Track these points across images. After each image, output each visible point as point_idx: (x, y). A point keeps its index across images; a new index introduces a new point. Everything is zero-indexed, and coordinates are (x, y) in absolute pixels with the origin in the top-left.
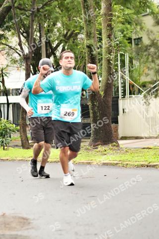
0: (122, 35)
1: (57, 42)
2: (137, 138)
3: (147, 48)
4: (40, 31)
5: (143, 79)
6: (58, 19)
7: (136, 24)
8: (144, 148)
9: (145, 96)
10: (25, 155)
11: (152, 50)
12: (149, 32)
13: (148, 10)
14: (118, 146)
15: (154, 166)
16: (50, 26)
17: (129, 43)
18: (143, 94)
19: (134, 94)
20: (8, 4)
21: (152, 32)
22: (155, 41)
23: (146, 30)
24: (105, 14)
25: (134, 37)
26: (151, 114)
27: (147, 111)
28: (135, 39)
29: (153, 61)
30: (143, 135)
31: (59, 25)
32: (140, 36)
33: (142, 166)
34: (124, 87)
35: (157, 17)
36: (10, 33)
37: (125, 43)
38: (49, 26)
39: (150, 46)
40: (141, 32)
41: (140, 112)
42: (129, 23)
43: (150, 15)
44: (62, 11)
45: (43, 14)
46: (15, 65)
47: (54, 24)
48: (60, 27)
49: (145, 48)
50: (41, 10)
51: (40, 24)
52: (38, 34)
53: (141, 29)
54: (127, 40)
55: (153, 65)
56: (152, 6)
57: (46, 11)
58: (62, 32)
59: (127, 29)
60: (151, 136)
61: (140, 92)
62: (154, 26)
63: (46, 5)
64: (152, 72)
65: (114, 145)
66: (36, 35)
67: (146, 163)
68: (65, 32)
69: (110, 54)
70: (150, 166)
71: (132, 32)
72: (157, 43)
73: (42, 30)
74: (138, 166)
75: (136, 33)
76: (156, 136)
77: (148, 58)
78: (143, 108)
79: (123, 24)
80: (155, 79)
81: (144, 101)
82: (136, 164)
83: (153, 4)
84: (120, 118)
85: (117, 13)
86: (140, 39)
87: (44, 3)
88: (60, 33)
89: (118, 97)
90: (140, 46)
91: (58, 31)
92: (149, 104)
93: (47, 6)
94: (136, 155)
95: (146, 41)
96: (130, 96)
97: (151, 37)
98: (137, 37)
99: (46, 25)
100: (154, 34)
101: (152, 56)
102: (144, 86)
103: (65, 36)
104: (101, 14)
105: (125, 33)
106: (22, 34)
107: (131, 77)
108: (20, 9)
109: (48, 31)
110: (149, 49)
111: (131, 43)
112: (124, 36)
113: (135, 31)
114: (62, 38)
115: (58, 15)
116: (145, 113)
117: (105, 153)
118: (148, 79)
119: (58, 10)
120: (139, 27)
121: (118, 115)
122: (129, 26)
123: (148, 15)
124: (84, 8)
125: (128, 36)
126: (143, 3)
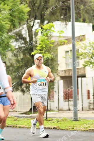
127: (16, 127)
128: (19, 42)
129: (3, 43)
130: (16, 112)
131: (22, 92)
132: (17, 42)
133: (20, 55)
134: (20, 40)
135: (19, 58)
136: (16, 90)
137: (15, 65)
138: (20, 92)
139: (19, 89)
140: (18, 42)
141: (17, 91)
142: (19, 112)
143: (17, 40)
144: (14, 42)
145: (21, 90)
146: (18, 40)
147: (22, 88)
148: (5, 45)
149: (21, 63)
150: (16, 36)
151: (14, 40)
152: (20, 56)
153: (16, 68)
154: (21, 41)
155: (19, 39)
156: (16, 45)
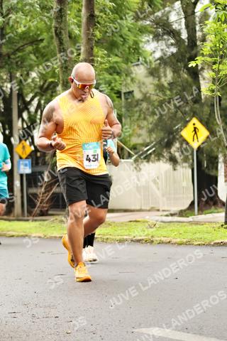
0: (109, 88)
1: (31, 95)
2: (126, 211)
3: (138, 103)
4: (11, 82)
5: (134, 140)
6: (33, 68)
7: (126, 75)
8: (131, 221)
9: (136, 161)
11: (144, 105)
12: (141, 84)
13: (140, 58)
15: (139, 241)
16: (23, 76)
17: (118, 97)
18: (133, 158)
19: (123, 159)
21: (144, 84)
22: (148, 95)
23: (137, 81)
24: (86, 60)
25: (124, 90)
27: (138, 178)
28: (125, 93)
29: (145, 119)
30: (133, 208)
31: (34, 74)
32: (131, 89)
33: (126, 240)
37: (112, 97)
38: (21, 75)
39: (142, 100)
40: (132, 85)
42: (118, 74)
43: (143, 64)
44: (37, 58)
45: (14, 61)
47: (28, 74)
48: (35, 78)
49: (135, 103)
50: (12, 57)
51: (11, 73)
52: (9, 86)
53: (132, 80)
54: (115, 93)
55: (145, 123)
56: (145, 53)
57: (19, 57)
58: (38, 84)
59: (116, 81)
60: (143, 208)
61: (130, 156)
62: (146, 76)
63: (18, 50)
64: (144, 132)
66: (7, 87)
67: (131, 237)
68: (42, 83)
70: (135, 241)
71: (121, 84)
72: (150, 97)
73: (13, 79)
74: (120, 241)
75: (126, 86)
76: (148, 208)
77: (140, 116)
78: (134, 174)
79: (110, 74)
80: (148, 141)
81: (135, 165)
82: (118, 238)
83: (146, 51)
85: (99, 59)
86: (131, 93)
87: (16, 48)
88: (36, 85)
90: (129, 100)
91: (33, 82)
92: (140, 169)
93: (19, 52)
94: (120, 228)
95: (138, 95)
97: (142, 90)
98: (128, 90)
99: (18, 74)
100: (146, 87)
101: (144, 113)
102: (134, 148)
103: (41, 87)
104: (80, 59)
105: (113, 85)
110: (141, 104)
111: (120, 97)
112: (112, 89)
113: (125, 83)
114: (37, 90)
115: (32, 62)
116: (136, 180)
118: (140, 141)
119: (33, 57)
120: (129, 79)
122: (117, 77)
123: (140, 64)
125: (116, 89)
126: (133, 49)
127: (152, 241)
128: (164, 42)
129: (123, 44)
130: (158, 210)
131: (172, 163)
132: (158, 41)
133: (165, 73)
134: (165, 37)
135: (163, 79)
136: (156, 158)
137: (154, 98)
138: (166, 163)
139: (163, 156)
140: (160, 42)
141: (159, 160)
142: (163, 211)
143: (157, 37)
144: (151, 40)
145: (168, 158)
146: (160, 38)
147: (170, 153)
148: (129, 48)
149: (168, 92)
150: (157, 28)
151: (151, 37)
152: (165, 76)
153: (156, 104)
154: (168, 40)
155: (164, 34)
156: (156, 48)
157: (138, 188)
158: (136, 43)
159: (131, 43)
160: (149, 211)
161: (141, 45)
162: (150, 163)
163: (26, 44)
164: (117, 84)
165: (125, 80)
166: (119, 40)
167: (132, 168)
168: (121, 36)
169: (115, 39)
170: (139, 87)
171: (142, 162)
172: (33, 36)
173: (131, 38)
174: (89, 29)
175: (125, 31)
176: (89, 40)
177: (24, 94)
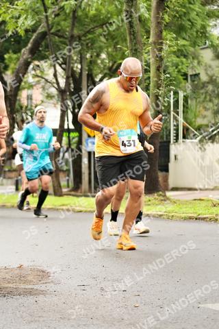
0: (176, 70)
1: (100, 76)
2: (190, 189)
3: (204, 85)
4: (81, 63)
5: (200, 121)
6: (102, 49)
7: (193, 58)
8: (195, 200)
9: (201, 141)
10: (56, 204)
11: (210, 87)
12: (207, 67)
13: (207, 42)
14: (165, 196)
15: (203, 219)
16: (93, 57)
17: (184, 79)
18: (198, 138)
19: (188, 139)
20: (43, 30)
21: (210, 67)
22: (214, 77)
23: (204, 64)
24: (155, 43)
25: (190, 72)
26: (207, 162)
27: (203, 158)
28: (191, 76)
29: (210, 101)
30: (197, 187)
31: (103, 56)
32: (197, 72)
33: (190, 218)
34: (177, 130)
35: (217, 50)
36: (46, 64)
37: (179, 79)
38: (91, 57)
39: (208, 83)
40: (198, 67)
41: (195, 159)
42: (185, 56)
43: (210, 48)
44: (107, 40)
45: (85, 43)
46: (52, 101)
47: (98, 55)
48: (104, 59)
49: (201, 85)
50: (83, 38)
51: (81, 54)
52: (79, 66)
53: (199, 63)
54: (182, 75)
55: (211, 105)
56: (212, 37)
57: (89, 39)
58: (108, 65)
59: (183, 63)
60: (206, 187)
61: (195, 136)
62: (213, 60)
63: (89, 32)
64: (209, 113)
65: (161, 195)
66: (77, 67)
67: (195, 215)
68: (111, 64)
69: (158, 88)
70: (199, 219)
71: (187, 67)
72: (216, 80)
73: (83, 61)
74: (185, 219)
75: (192, 68)
76: (212, 187)
77: (205, 97)
78: (198, 154)
79: (178, 57)
80: (213, 122)
81: (199, 146)
82: (183, 215)
83: (213, 35)
84: (171, 165)
85: (168, 42)
86: (197, 75)
87: (87, 30)
88: (105, 66)
89: (170, 142)
90: (196, 82)
91: (102, 63)
92: (205, 149)
93: (90, 34)
94: (185, 206)
95: (204, 78)
96: (184, 140)
97: (209, 72)
98: (194, 73)
99: (88, 56)
100: (213, 69)
101: (210, 95)
102: (199, 129)
103: (110, 69)
104: (149, 42)
105: (180, 67)
106: (60, 65)
107: (185, 119)
108: (59, 37)
109: (91, 62)
110: (207, 87)
111: (186, 79)
112: (179, 71)
113: (191, 65)
114: (106, 71)
115: (102, 44)
116: (200, 160)
117: (149, 203)
118: (205, 122)
119: (102, 39)
120: (196, 61)
121: (169, 161)
122: (184, 60)
123: (207, 48)
124: (130, 34)
125: (183, 71)
126: (201, 33)
157: (202, 168)
158: (204, 27)
159: (199, 27)
160: (213, 190)
161: (208, 29)
162: (215, 143)
163: (97, 27)
164: (184, 66)
165: (192, 62)
166: (187, 24)
167: (197, 148)
168: (189, 20)
169: (183, 23)
170: (206, 70)
171: (207, 143)
172: (103, 19)
173: (199, 22)
174: (158, 13)
175: (193, 15)
176: (159, 23)
177: (94, 75)
